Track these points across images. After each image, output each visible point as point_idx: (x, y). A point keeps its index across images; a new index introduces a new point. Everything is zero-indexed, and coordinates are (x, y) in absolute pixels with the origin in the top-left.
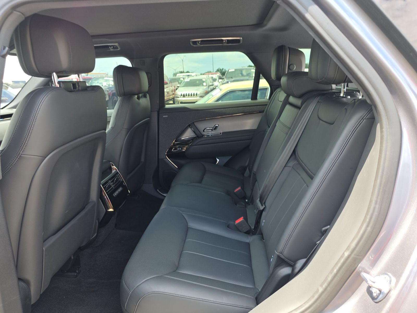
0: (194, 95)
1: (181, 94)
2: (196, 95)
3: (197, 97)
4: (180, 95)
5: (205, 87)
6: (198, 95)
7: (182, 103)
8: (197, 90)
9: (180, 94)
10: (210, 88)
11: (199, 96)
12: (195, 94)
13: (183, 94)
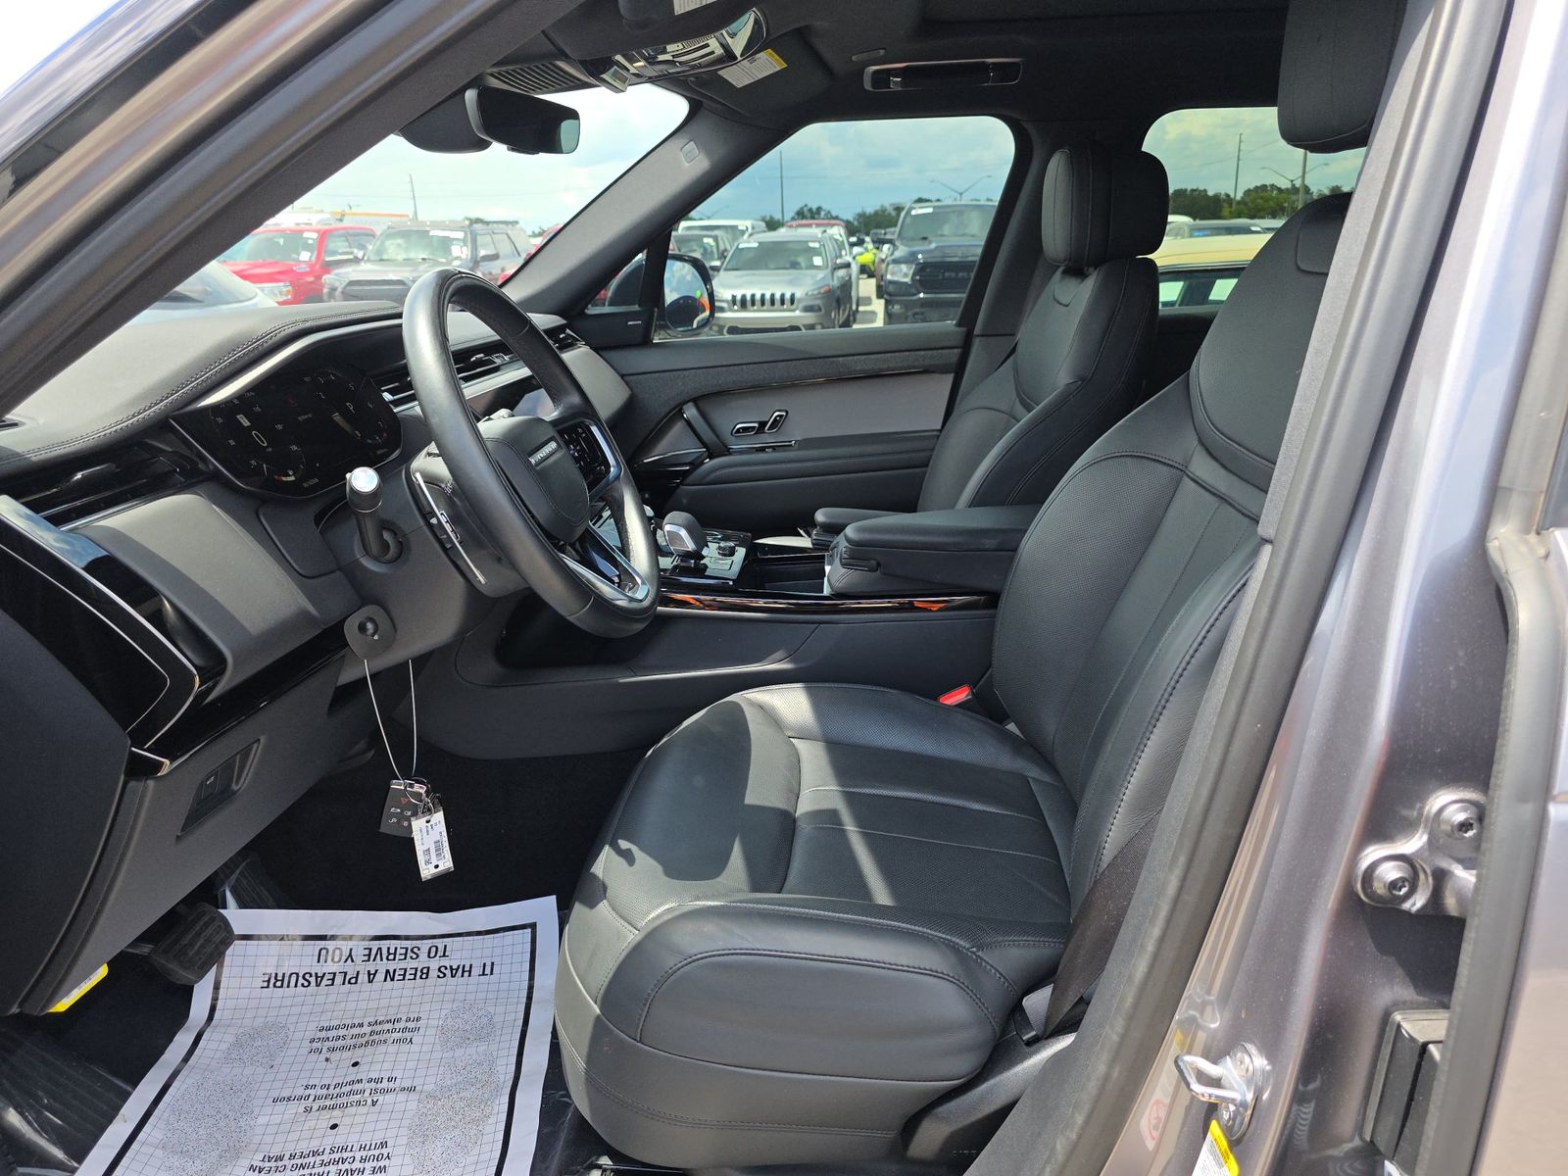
0: (783, 302)
1: (734, 297)
2: (792, 301)
3: (794, 311)
4: (727, 301)
5: (820, 275)
6: (800, 300)
7: (733, 330)
8: (791, 283)
9: (730, 298)
10: (838, 278)
11: (801, 306)
12: (788, 296)
13: (739, 298)
